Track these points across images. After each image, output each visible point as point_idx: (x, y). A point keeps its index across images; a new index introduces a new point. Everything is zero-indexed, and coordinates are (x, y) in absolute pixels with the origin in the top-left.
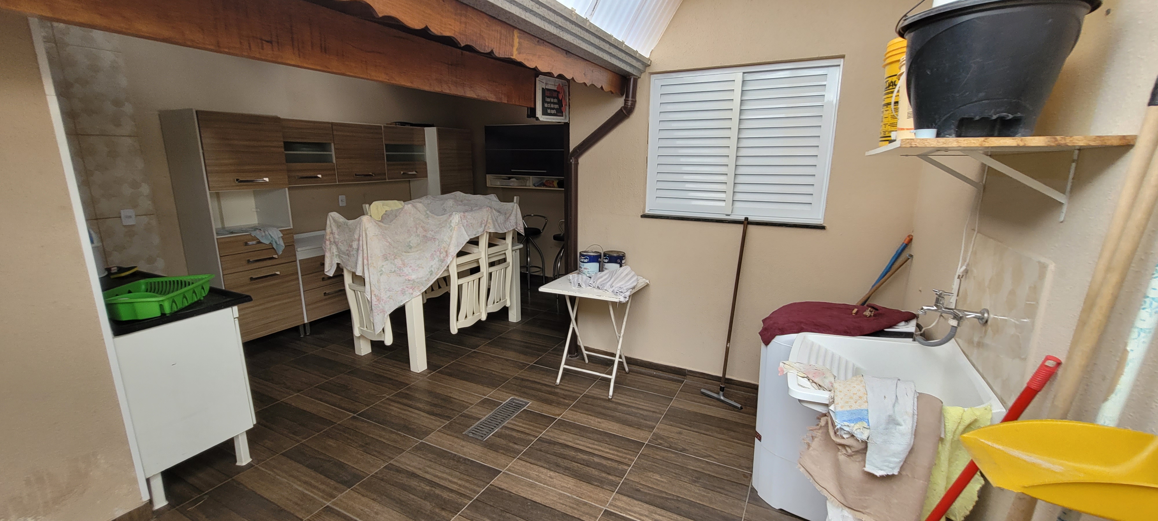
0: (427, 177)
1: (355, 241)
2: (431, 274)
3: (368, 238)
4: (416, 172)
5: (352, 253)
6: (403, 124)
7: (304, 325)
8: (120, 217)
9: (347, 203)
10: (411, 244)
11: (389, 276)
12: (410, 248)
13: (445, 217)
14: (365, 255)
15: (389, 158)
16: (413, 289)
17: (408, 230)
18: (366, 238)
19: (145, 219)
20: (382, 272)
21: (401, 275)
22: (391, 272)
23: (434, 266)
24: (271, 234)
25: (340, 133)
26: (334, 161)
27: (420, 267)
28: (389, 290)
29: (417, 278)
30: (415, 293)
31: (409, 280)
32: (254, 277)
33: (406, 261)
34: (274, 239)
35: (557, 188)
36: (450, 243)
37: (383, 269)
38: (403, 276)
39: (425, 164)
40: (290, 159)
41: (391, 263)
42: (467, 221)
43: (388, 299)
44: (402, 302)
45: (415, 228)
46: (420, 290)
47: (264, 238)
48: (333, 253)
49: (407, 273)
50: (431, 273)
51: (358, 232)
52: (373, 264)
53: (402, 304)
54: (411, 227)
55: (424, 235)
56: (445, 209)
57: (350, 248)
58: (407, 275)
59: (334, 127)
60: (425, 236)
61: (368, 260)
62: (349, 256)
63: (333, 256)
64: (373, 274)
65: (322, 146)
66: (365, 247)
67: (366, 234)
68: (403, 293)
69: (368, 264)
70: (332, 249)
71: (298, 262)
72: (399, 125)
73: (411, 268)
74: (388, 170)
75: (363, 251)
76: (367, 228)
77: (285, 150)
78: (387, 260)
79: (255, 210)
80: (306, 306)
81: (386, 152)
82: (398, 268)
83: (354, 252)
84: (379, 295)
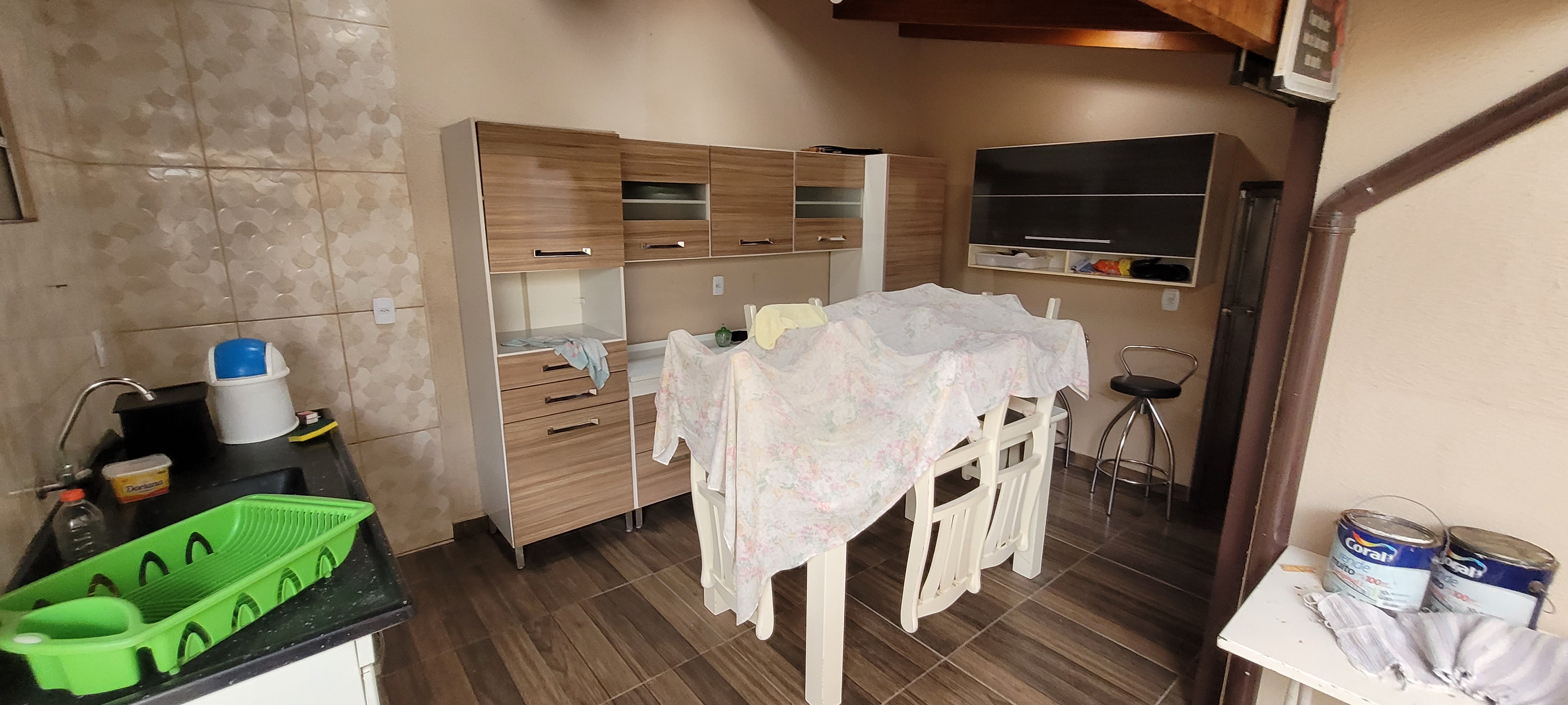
0: (860, 246)
1: (713, 406)
2: (874, 503)
3: (741, 406)
4: (844, 237)
5: (705, 430)
6: (831, 149)
7: (634, 512)
8: (373, 310)
9: (725, 290)
10: (834, 421)
11: (779, 494)
12: (831, 431)
13: (920, 360)
14: (731, 445)
15: (801, 212)
16: (829, 532)
17: (831, 384)
18: (736, 403)
19: (410, 314)
20: (763, 485)
21: (807, 497)
22: (784, 487)
23: (884, 484)
24: (587, 351)
25: (720, 166)
26: (708, 218)
27: (849, 482)
28: (775, 526)
29: (843, 510)
30: (832, 541)
31: (822, 512)
32: (556, 428)
33: (820, 462)
34: (592, 361)
35: (1125, 276)
36: (928, 427)
37: (767, 478)
38: (810, 500)
39: (861, 222)
40: (630, 213)
41: (787, 467)
42: (974, 376)
43: (772, 545)
44: (802, 559)
45: (846, 381)
46: (845, 535)
47: (576, 357)
48: (673, 417)
49: (821, 494)
50: (874, 499)
51: (720, 387)
52: (746, 465)
53: (801, 563)
54: (837, 377)
55: (864, 400)
56: (911, 330)
57: (701, 418)
58: (820, 499)
59: (712, 155)
60: (867, 404)
61: (735, 459)
62: (699, 435)
63: (673, 423)
64: (745, 490)
65: (690, 190)
66: (731, 427)
67: (736, 395)
68: (806, 538)
69: (735, 466)
70: (671, 410)
71: (631, 400)
72: (822, 151)
73: (830, 483)
74: (797, 233)
75: (726, 434)
76: (741, 380)
77: (624, 197)
78: (778, 459)
79: (579, 300)
80: (638, 480)
81: (797, 200)
82: (800, 481)
83: (710, 429)
84: (753, 537)
